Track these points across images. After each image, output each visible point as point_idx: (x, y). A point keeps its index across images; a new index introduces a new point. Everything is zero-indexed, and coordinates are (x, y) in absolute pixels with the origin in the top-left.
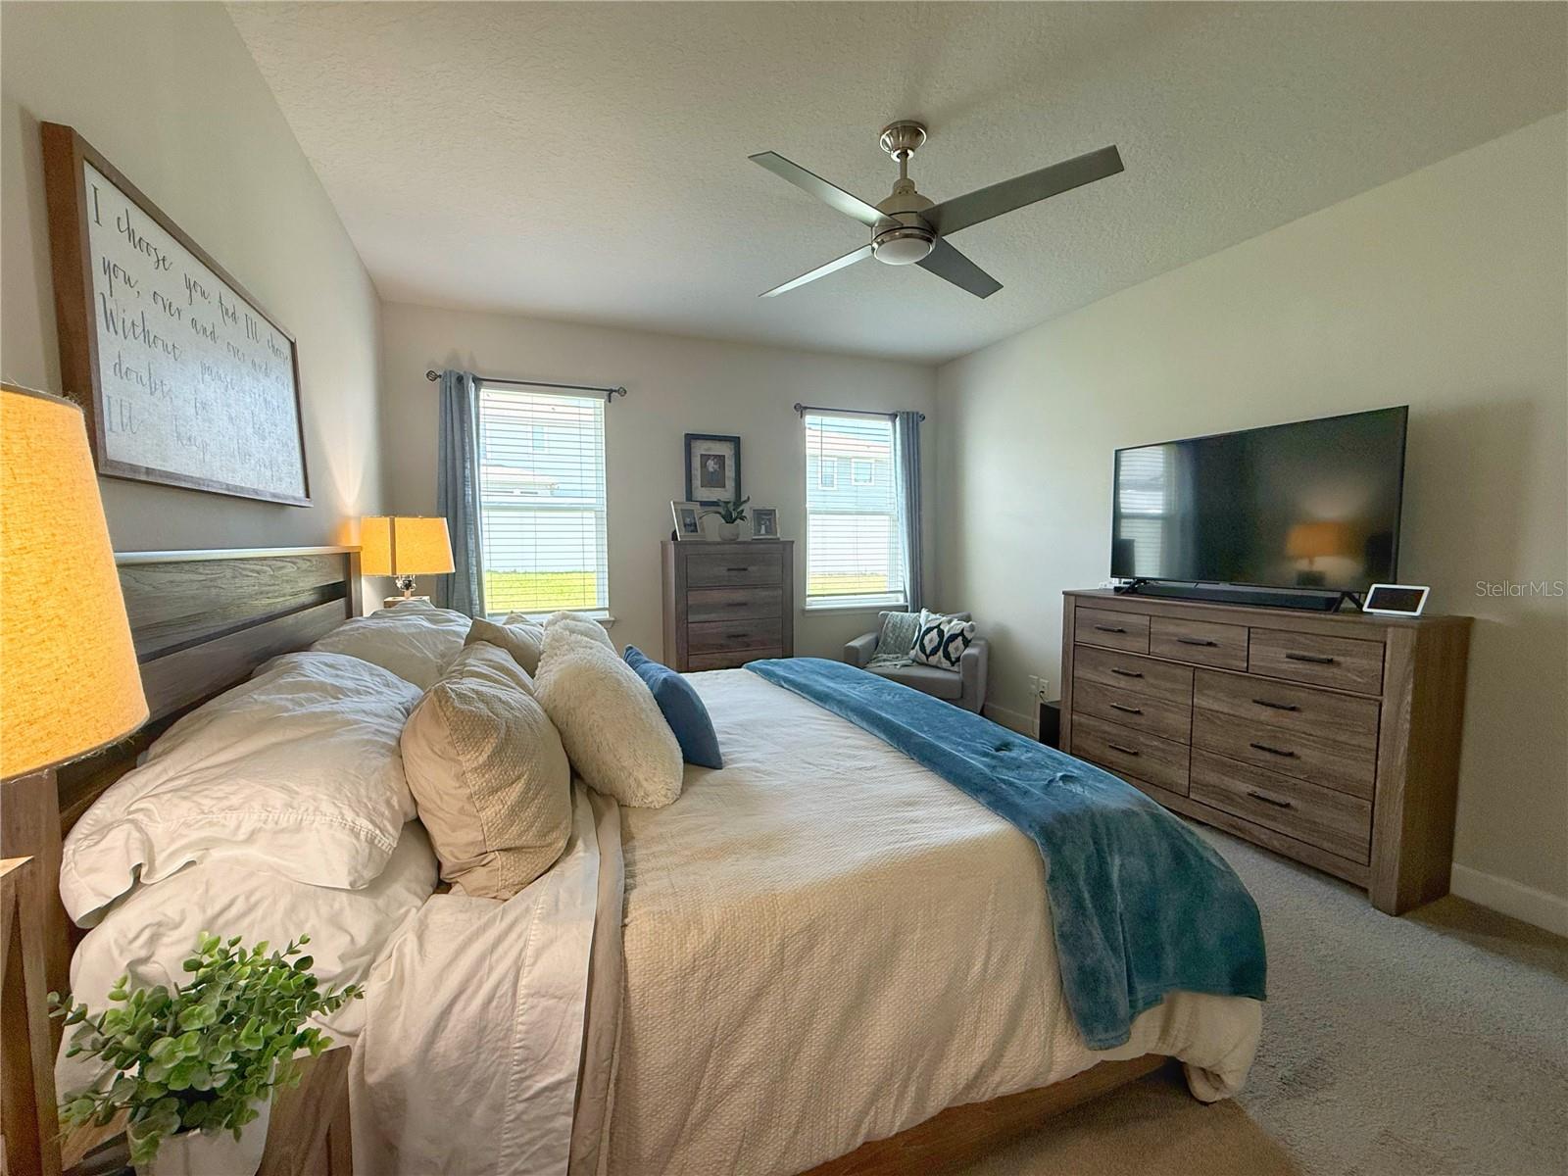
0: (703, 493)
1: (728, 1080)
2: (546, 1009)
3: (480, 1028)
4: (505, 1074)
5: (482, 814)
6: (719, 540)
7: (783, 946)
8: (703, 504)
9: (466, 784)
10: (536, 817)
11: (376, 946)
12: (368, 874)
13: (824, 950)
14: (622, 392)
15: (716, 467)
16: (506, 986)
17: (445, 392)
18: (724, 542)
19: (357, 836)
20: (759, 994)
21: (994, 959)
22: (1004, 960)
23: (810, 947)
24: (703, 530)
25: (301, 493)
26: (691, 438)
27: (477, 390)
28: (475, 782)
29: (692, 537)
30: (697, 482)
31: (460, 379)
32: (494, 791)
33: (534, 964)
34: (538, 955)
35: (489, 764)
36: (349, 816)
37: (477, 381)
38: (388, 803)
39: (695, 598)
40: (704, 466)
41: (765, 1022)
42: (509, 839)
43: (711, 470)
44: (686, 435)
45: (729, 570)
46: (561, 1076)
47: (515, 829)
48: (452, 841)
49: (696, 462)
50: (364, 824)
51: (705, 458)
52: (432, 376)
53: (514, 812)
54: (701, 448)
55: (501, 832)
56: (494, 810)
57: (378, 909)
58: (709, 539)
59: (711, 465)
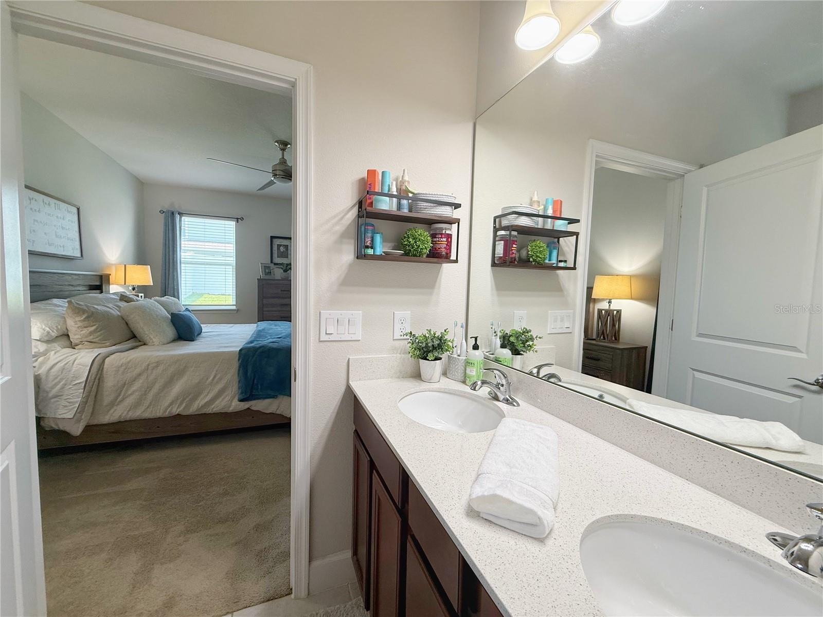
0: (277, 260)
1: (130, 393)
2: (80, 368)
3: (63, 369)
4: (68, 379)
5: (82, 332)
6: (280, 279)
7: (148, 365)
8: (275, 264)
9: (77, 324)
10: (99, 336)
11: (45, 353)
12: (46, 338)
13: (161, 368)
14: (242, 219)
15: (284, 249)
16: (72, 362)
17: (166, 219)
18: (283, 279)
19: (45, 331)
20: (140, 375)
21: (217, 378)
22: (220, 379)
23: (157, 366)
24: (274, 275)
25: (79, 255)
26: (272, 238)
27: (180, 218)
28: (79, 324)
29: (268, 277)
30: (275, 255)
31: (173, 213)
32: (85, 327)
33: (80, 359)
34: (82, 358)
35: (84, 320)
36: (44, 327)
37: (181, 214)
38: (56, 327)
39: (265, 301)
40: (278, 249)
41: (141, 381)
42: (90, 338)
43: (282, 251)
44: (271, 237)
45: (282, 291)
46: (82, 381)
47: (91, 337)
48: (74, 338)
49: (275, 248)
50: (48, 329)
51: (279, 246)
52: (162, 212)
53: (91, 333)
54: (277, 242)
55: (86, 337)
56: (85, 331)
57: (48, 347)
58: (276, 278)
59: (282, 249)
